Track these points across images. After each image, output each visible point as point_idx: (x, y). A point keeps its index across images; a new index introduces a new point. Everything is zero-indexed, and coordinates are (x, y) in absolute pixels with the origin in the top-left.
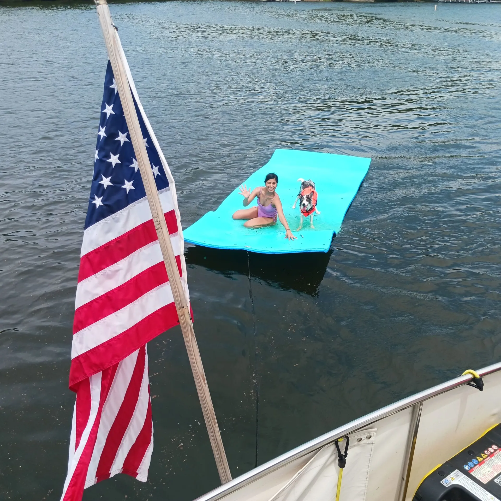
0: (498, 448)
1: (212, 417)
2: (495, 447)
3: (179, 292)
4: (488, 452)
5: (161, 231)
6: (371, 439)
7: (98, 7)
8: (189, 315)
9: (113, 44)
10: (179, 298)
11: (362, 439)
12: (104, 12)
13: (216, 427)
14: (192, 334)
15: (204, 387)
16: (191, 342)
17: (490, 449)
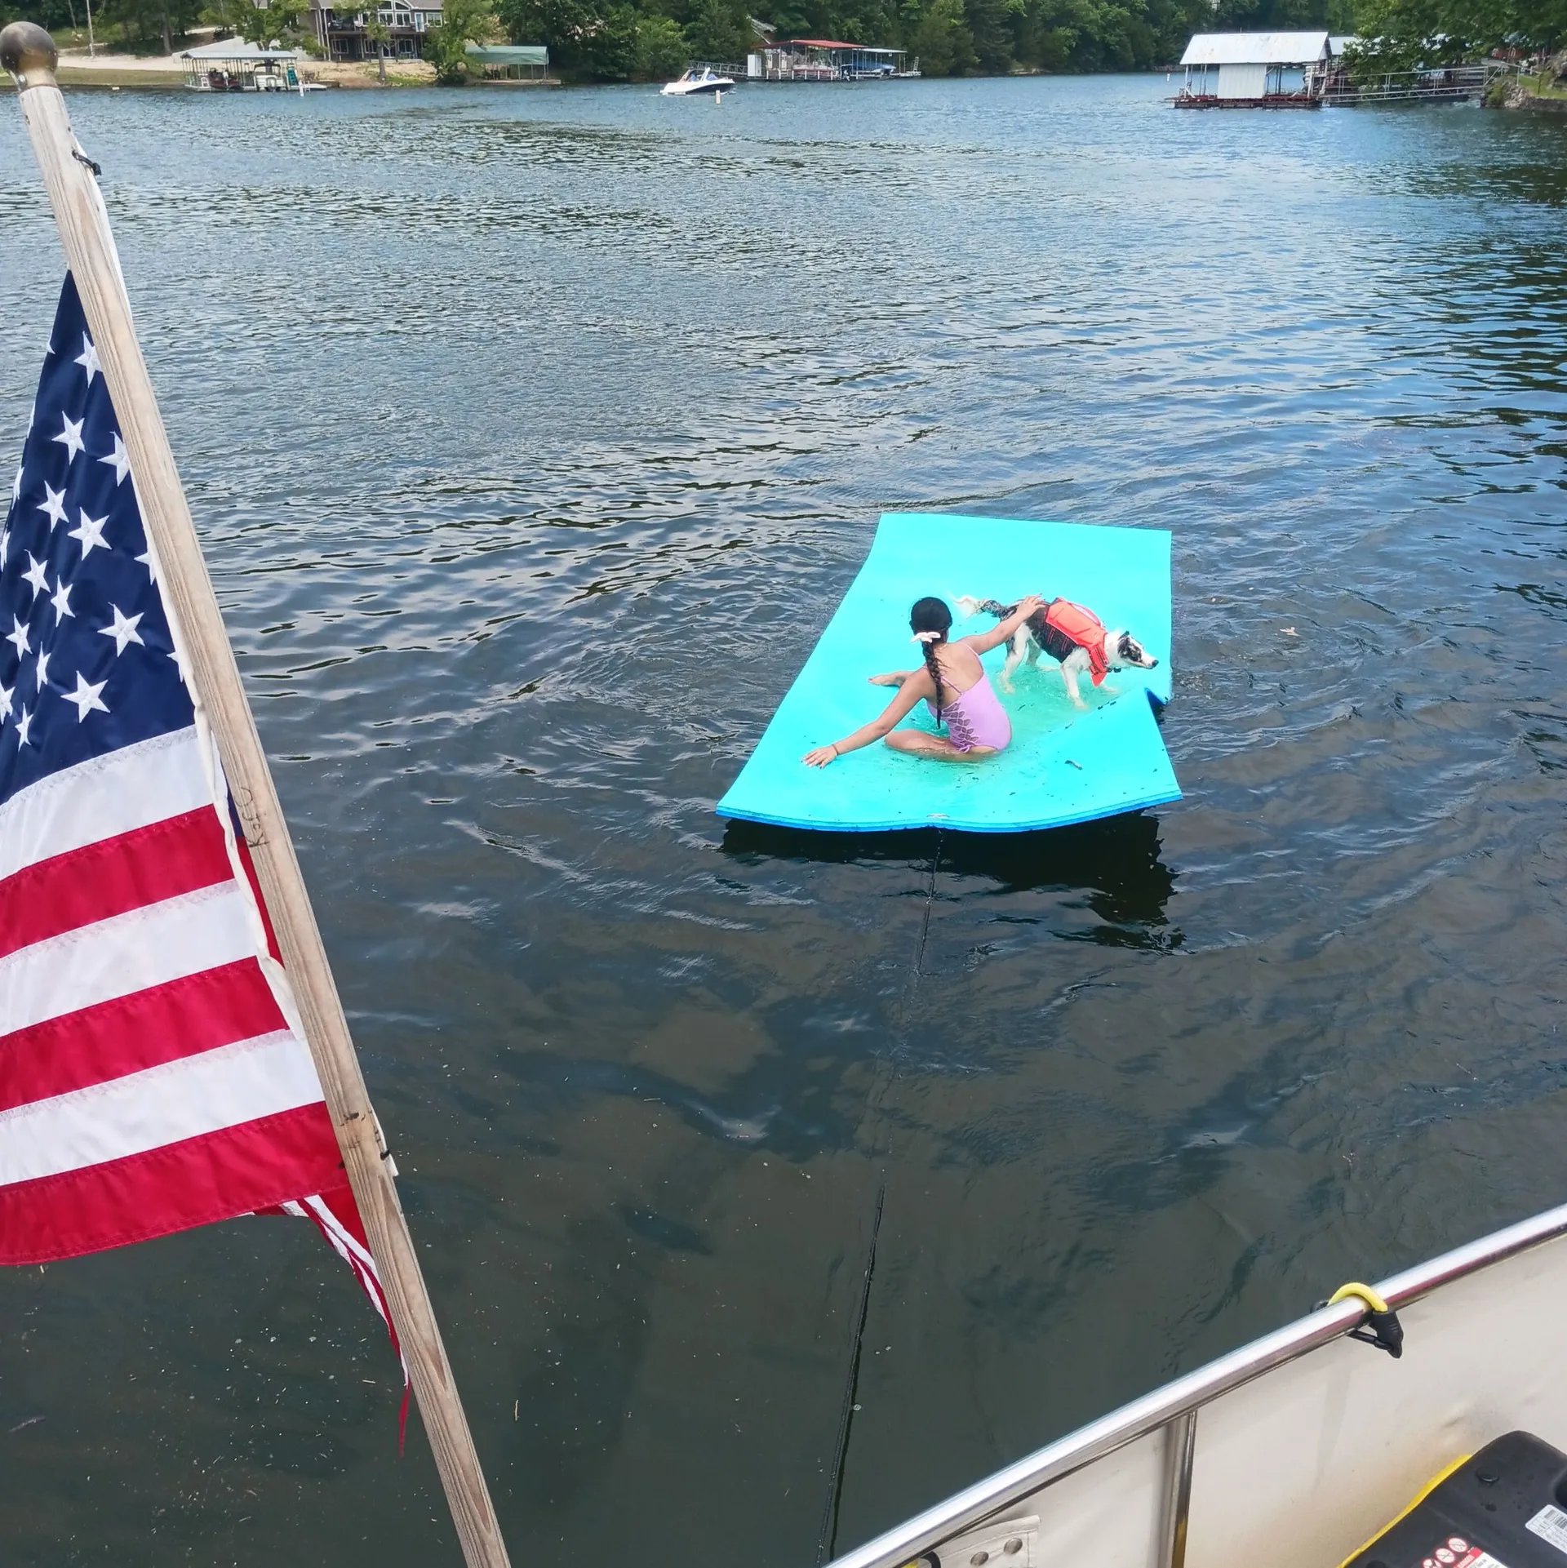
0: (1469, 1548)
1: (474, 1495)
2: (1458, 1544)
3: (337, 1062)
4: (1434, 1564)
5: (266, 850)
6: (1020, 1553)
7: (24, 95)
8: (378, 1140)
9: (78, 222)
10: (338, 1083)
11: (990, 1556)
12: (43, 111)
13: (488, 1529)
14: (390, 1209)
15: (439, 1393)
16: (387, 1238)
17: (1442, 1553)
